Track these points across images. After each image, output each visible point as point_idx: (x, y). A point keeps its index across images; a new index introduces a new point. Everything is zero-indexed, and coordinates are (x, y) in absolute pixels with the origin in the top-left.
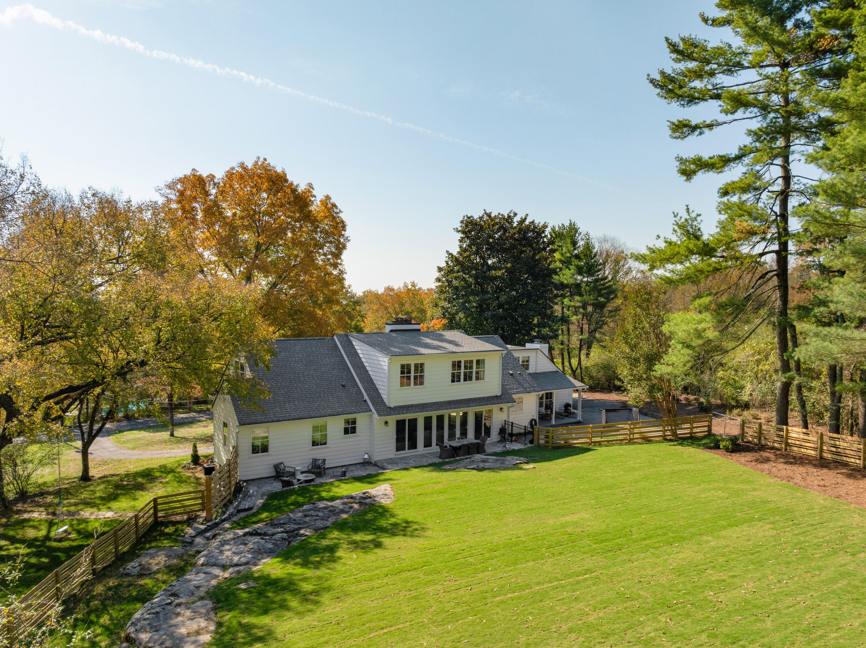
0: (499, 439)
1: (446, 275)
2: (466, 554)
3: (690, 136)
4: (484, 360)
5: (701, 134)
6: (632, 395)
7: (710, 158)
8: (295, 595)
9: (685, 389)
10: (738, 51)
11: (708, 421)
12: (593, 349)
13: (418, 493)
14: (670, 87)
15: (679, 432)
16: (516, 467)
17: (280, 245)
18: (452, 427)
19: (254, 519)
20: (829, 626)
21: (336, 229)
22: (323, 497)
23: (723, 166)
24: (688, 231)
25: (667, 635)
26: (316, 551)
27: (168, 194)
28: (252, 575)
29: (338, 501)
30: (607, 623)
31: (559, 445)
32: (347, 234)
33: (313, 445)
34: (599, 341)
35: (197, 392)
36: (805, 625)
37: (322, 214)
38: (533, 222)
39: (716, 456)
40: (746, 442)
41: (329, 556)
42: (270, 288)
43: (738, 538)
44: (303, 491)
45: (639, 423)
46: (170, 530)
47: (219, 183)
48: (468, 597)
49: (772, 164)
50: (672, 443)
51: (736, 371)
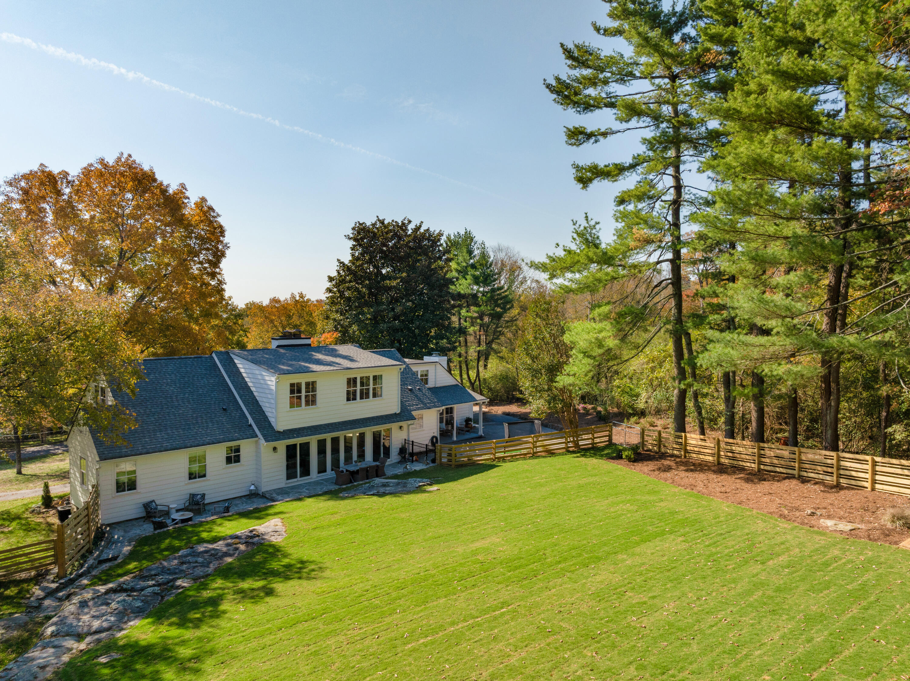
0: (399, 460)
1: (337, 286)
2: (370, 595)
3: (585, 144)
4: (381, 376)
5: (596, 141)
6: (534, 407)
7: (606, 166)
8: (170, 664)
9: (583, 398)
10: (630, 61)
11: (608, 431)
12: (490, 361)
13: (313, 527)
14: (566, 93)
15: (581, 443)
16: (419, 490)
17: (149, 252)
18: (348, 449)
19: (120, 571)
20: (752, 643)
21: (213, 235)
22: (203, 539)
23: (617, 175)
24: (587, 239)
25: (595, 671)
26: (195, 605)
27: (9, 192)
28: (115, 644)
29: (221, 542)
30: (531, 664)
31: (463, 463)
32: (226, 240)
33: (190, 478)
34: (496, 352)
35: (48, 422)
36: (730, 645)
37: (197, 218)
38: (428, 230)
39: (619, 466)
40: (646, 451)
41: (211, 611)
42: (137, 301)
43: (652, 554)
44: (179, 533)
45: (541, 436)
46: (11, 592)
47: (74, 181)
48: (376, 647)
49: (664, 174)
50: (575, 455)
51: (631, 379)
